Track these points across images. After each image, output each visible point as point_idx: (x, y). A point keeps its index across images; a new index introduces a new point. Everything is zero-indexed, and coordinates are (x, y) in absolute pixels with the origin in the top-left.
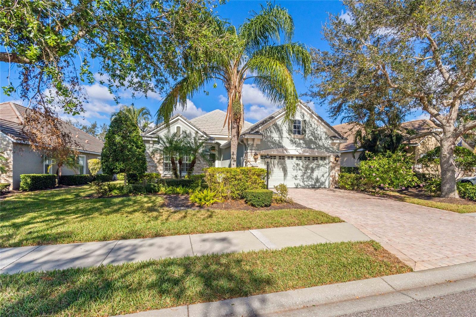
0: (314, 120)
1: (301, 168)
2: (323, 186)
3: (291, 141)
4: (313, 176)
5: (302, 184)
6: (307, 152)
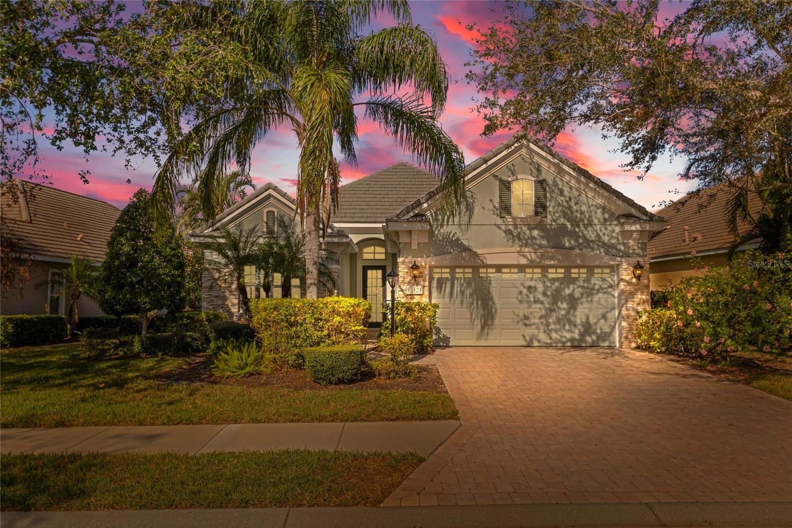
0: (567, 178)
2: (606, 344)
4: (575, 316)
5: (543, 337)
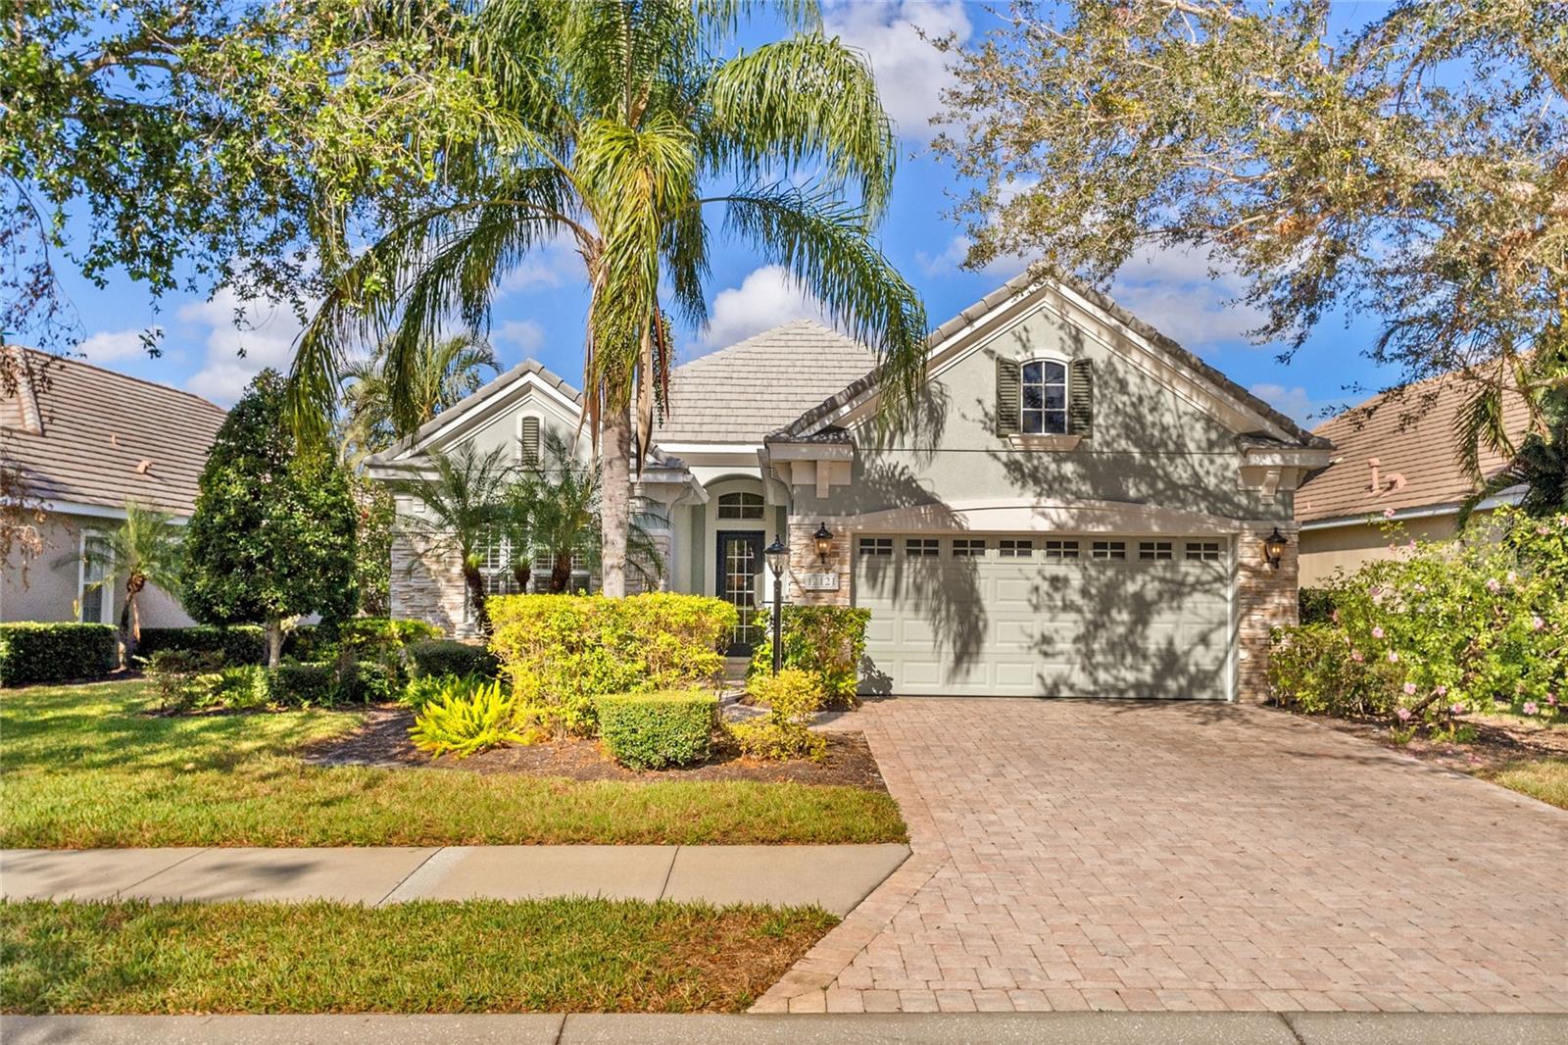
0: (1135, 356)
1: (1078, 600)
2: (1207, 695)
3: (1013, 467)
5: (1080, 680)
6: (1100, 520)
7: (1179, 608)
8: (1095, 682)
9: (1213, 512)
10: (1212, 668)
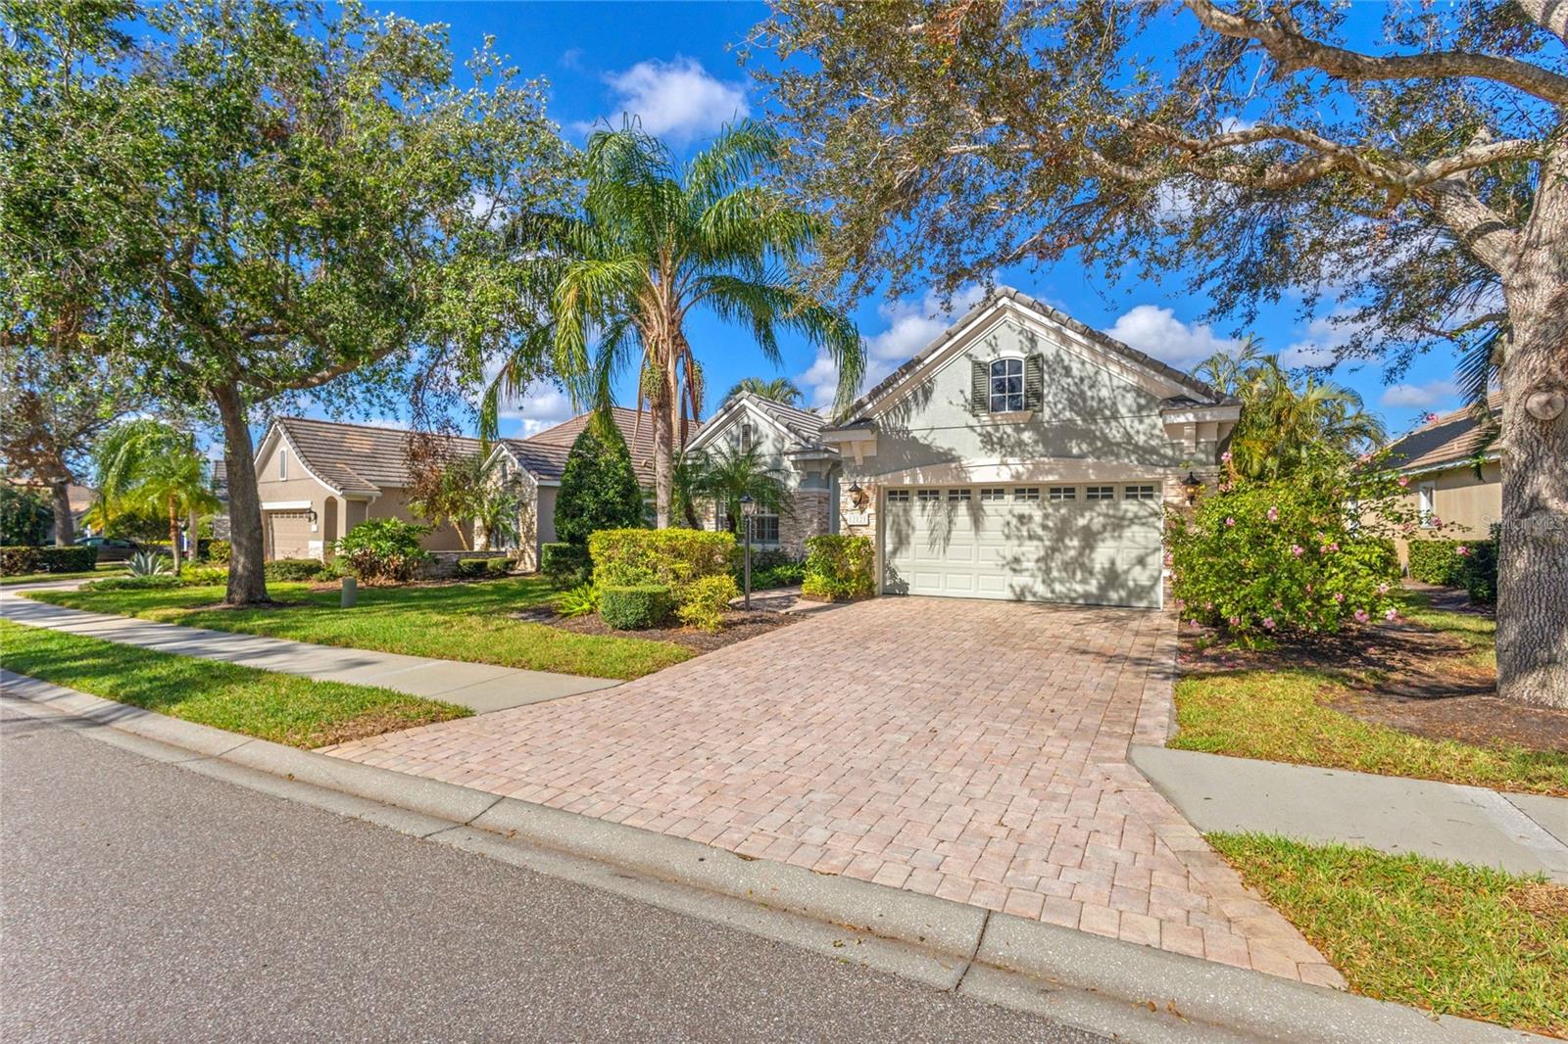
0: (1076, 349)
1: (1040, 532)
2: (1143, 603)
3: (986, 437)
5: (1041, 589)
7: (1120, 537)
8: (1053, 592)
9: (1141, 462)
10: (1147, 583)
